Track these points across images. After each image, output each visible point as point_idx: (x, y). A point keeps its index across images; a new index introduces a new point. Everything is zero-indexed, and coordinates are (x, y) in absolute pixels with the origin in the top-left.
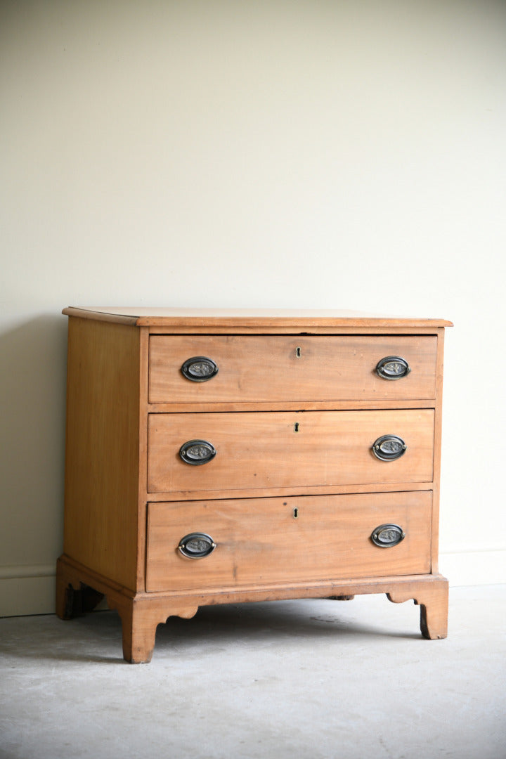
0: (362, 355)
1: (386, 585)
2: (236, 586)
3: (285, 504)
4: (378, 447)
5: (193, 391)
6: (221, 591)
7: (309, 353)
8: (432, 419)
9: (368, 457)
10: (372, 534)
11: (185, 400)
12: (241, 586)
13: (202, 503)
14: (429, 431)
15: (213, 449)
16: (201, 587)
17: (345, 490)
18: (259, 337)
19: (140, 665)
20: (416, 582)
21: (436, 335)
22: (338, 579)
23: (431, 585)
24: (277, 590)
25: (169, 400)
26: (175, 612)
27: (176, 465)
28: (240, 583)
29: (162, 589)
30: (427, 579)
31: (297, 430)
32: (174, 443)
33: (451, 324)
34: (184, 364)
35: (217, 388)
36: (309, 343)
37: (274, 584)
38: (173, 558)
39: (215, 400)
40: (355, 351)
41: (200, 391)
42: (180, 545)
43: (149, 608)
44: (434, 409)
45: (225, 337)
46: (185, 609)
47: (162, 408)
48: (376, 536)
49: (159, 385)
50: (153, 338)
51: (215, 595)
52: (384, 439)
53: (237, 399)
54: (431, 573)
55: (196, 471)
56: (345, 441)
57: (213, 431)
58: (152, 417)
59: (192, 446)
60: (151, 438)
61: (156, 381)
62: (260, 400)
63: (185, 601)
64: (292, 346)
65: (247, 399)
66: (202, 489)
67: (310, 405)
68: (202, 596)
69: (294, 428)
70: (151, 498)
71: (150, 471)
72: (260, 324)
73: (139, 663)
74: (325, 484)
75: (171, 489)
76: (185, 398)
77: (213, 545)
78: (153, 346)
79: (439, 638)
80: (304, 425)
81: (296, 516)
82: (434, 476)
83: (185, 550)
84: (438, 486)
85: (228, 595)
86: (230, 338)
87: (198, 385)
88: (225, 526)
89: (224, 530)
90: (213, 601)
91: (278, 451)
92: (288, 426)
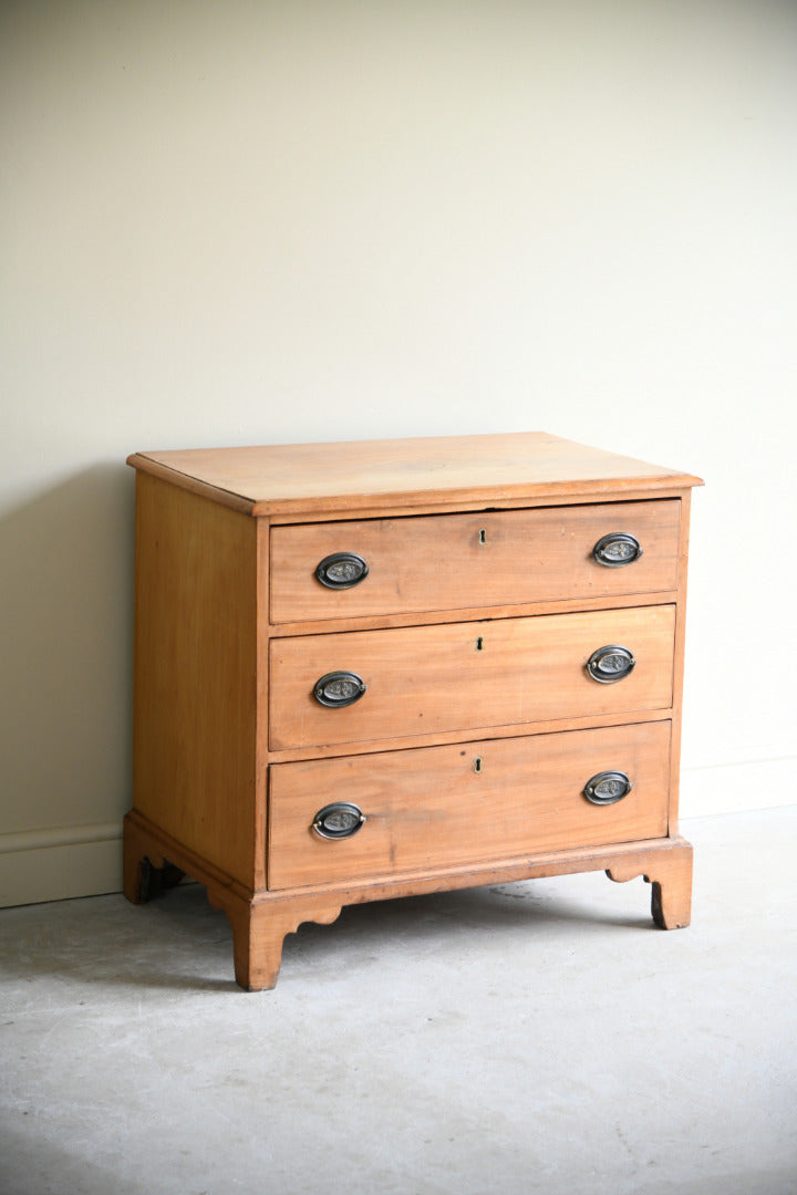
0: (573, 534)
1: (604, 858)
2: (393, 873)
3: (463, 754)
4: (595, 664)
5: (333, 602)
6: (372, 882)
7: (498, 536)
8: (672, 619)
9: (581, 678)
10: (586, 788)
11: (322, 616)
12: (401, 872)
13: (346, 759)
14: (667, 637)
15: (361, 682)
16: (346, 879)
17: (548, 727)
18: (427, 519)
19: (262, 993)
20: (647, 852)
21: (679, 498)
22: (537, 854)
23: (668, 854)
24: (453, 876)
25: (300, 617)
26: (309, 916)
27: (309, 709)
28: (398, 868)
29: (290, 885)
30: (665, 846)
31: (480, 647)
32: (306, 678)
33: (700, 482)
34: (321, 564)
35: (367, 596)
36: (498, 522)
37: (448, 867)
38: (307, 841)
39: (363, 614)
40: (563, 529)
41: (343, 603)
42: (315, 821)
43: (273, 913)
44: (675, 604)
45: (378, 523)
46: (323, 911)
47: (290, 630)
48: (591, 790)
49: (284, 597)
50: (276, 531)
51: (363, 889)
52: (603, 653)
53: (396, 609)
54: (668, 836)
55: (337, 715)
56: (548, 659)
57: (360, 659)
58: (274, 643)
59: (332, 681)
60: (273, 675)
61: (281, 593)
62: (428, 608)
63: (323, 899)
64: (473, 529)
65: (409, 609)
66: (346, 740)
67: (500, 611)
68: (347, 892)
69: (476, 644)
70: (273, 758)
71: (272, 721)
72: (429, 500)
73: (259, 990)
74: (520, 721)
75: (301, 744)
76: (322, 613)
77: (362, 818)
78: (275, 542)
79: (678, 927)
80: (490, 640)
81: (478, 769)
82: (674, 700)
83: (323, 829)
84: (679, 712)
85: (382, 887)
86: (385, 522)
87: (339, 593)
88: (379, 790)
89: (376, 796)
90: (363, 898)
91: (453, 679)
92: (468, 643)
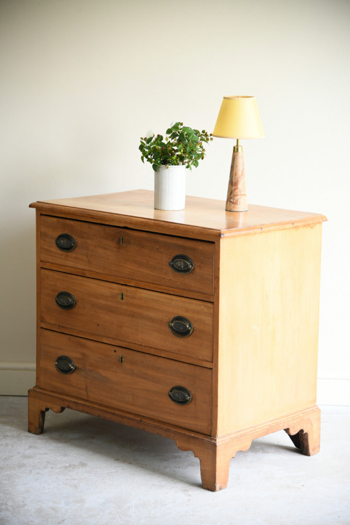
0: (162, 250)
3: (115, 351)
4: (171, 324)
5: (63, 257)
7: (129, 242)
8: (211, 311)
11: (59, 263)
12: (89, 401)
13: (68, 336)
14: (209, 321)
15: (73, 300)
17: (152, 351)
18: (99, 225)
21: (214, 243)
25: (51, 261)
26: (49, 405)
28: (89, 399)
29: (48, 389)
31: (122, 298)
34: (58, 237)
35: (76, 258)
36: (128, 235)
37: (108, 407)
39: (75, 266)
40: (157, 246)
41: (66, 258)
43: (36, 398)
44: (213, 303)
45: (80, 223)
47: (47, 266)
49: (45, 249)
50: (42, 217)
51: (70, 402)
53: (88, 268)
54: (211, 436)
55: (66, 313)
56: (152, 314)
57: (74, 288)
58: (42, 270)
59: (63, 295)
60: (42, 285)
61: (44, 247)
62: (100, 271)
64: (118, 236)
65: (92, 269)
66: (69, 327)
67: (130, 282)
68: (64, 401)
69: (120, 296)
70: (43, 325)
71: (42, 307)
74: (140, 343)
75: (52, 322)
76: (59, 261)
77: (72, 368)
78: (42, 222)
80: (127, 296)
81: (122, 362)
82: (213, 358)
84: (216, 366)
86: (83, 223)
87: (65, 253)
88: (79, 356)
91: (111, 310)
92: (117, 294)
